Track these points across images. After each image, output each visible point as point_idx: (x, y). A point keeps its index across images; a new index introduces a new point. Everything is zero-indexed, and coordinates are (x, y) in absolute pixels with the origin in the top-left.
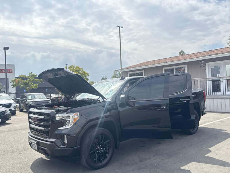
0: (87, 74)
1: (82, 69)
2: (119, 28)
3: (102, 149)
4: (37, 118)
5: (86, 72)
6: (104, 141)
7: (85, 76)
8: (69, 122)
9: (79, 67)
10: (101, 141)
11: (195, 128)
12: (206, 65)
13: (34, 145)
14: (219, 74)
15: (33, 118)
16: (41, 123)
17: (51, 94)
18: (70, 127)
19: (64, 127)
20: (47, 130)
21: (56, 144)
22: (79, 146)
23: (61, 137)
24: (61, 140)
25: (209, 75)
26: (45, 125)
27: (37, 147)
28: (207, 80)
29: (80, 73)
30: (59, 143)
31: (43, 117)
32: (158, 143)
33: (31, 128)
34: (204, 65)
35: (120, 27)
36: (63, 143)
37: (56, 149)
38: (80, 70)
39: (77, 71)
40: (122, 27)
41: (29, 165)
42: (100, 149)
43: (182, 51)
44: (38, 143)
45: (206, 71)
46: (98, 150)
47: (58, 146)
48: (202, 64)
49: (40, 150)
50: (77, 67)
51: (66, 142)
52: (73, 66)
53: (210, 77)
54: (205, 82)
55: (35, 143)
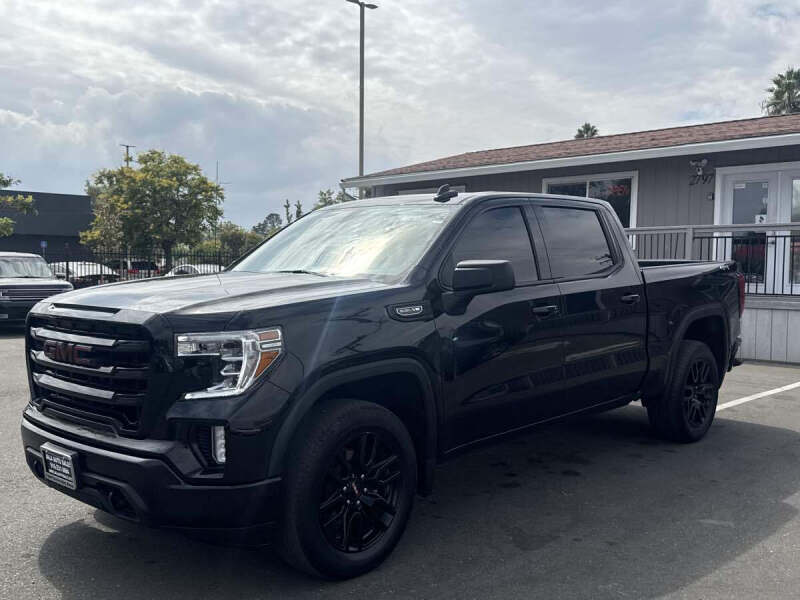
0: (216, 189)
1: (195, 168)
2: (359, 7)
3: (366, 494)
4: (76, 343)
5: (212, 180)
6: (378, 459)
7: (209, 199)
8: (239, 369)
9: (182, 162)
10: (367, 459)
11: (703, 419)
12: (713, 175)
13: (59, 468)
14: (765, 213)
15: (55, 346)
16: (99, 367)
17: (70, 264)
18: (242, 390)
19: (212, 393)
20: (127, 400)
21: (172, 466)
22: (279, 479)
23: (197, 433)
24: (195, 447)
25: (722, 214)
26: (117, 376)
27: (73, 478)
28: (716, 234)
29: (186, 185)
30: (187, 461)
31: (110, 342)
32: (566, 473)
33: (39, 392)
34: (709, 178)
35: (362, 6)
36: (205, 463)
37: (174, 487)
38: (186, 174)
39: (174, 174)
40: (373, 7)
41: (28, 556)
42: (360, 489)
43: (587, 128)
44: (81, 461)
45: (713, 198)
46: (350, 494)
47: (184, 473)
48: (700, 173)
49: (87, 490)
50: (176, 160)
51: (222, 459)
52: (160, 155)
53: (729, 222)
54: (706, 241)
55: (66, 460)
